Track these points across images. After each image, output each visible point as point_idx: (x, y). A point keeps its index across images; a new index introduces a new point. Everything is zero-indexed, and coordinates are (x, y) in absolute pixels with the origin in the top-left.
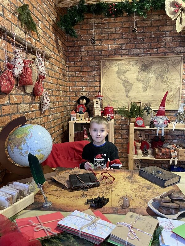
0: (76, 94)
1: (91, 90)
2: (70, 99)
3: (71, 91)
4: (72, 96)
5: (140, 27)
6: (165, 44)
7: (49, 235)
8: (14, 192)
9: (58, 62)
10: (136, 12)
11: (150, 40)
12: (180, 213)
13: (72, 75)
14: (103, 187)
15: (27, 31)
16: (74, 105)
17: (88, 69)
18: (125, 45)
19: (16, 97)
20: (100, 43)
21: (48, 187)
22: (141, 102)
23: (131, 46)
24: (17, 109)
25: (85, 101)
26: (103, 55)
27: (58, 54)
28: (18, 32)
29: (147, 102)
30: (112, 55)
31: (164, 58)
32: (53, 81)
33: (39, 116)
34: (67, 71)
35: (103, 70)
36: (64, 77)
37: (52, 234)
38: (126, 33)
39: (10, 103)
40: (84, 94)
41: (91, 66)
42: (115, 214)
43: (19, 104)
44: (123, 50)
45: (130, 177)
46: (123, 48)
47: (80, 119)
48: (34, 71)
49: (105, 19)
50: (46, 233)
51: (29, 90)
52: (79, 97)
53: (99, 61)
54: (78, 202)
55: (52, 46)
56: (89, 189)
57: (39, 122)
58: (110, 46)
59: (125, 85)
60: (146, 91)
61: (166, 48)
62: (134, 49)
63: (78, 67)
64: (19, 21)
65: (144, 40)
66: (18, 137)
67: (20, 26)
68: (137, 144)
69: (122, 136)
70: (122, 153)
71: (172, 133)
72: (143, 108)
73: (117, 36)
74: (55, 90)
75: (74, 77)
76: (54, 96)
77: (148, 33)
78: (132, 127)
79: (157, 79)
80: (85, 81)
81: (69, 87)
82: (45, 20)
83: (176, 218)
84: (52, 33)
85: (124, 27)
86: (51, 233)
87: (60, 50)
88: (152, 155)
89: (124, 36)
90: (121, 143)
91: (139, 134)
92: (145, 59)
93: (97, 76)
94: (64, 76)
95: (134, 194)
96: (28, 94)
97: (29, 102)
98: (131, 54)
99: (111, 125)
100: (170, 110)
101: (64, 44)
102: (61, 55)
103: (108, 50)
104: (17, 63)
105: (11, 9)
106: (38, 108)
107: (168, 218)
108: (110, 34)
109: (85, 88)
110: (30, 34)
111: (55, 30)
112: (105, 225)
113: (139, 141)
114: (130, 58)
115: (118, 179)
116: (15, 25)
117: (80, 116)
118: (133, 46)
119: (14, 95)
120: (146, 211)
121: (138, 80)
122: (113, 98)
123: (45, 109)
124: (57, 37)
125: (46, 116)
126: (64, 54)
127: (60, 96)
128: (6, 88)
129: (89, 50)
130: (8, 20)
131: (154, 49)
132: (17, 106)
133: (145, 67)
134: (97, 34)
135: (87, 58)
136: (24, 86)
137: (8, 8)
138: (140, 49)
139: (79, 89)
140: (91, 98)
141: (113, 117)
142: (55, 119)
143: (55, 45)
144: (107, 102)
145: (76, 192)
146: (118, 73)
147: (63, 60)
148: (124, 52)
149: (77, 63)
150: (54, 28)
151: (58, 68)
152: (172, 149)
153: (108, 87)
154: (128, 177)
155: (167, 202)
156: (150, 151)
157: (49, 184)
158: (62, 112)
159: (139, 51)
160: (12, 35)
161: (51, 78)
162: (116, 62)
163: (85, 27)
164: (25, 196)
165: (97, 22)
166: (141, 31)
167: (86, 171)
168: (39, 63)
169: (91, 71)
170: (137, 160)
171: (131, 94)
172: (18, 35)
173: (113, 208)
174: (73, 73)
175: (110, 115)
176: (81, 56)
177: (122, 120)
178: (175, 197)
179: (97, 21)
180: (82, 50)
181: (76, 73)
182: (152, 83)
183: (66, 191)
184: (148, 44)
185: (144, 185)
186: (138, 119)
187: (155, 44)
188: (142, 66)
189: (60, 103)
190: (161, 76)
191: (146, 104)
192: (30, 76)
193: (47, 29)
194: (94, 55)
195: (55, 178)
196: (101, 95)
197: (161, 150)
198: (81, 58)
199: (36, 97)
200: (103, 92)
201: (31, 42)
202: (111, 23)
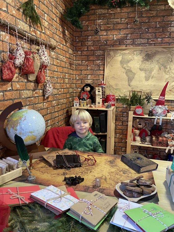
0: (81, 81)
1: (96, 78)
2: (76, 86)
3: (77, 78)
4: (78, 84)
5: (145, 17)
6: (170, 34)
7: (21, 203)
8: (5, 165)
9: (64, 52)
10: (138, 3)
11: (154, 30)
12: (142, 197)
13: (79, 64)
14: (84, 168)
15: (32, 24)
16: (79, 91)
17: (93, 58)
18: (130, 35)
19: (18, 84)
20: (106, 33)
21: (37, 164)
22: (142, 91)
23: (135, 36)
24: (20, 95)
25: (89, 89)
26: (108, 45)
27: (65, 44)
28: (23, 26)
29: (148, 91)
30: (117, 45)
31: (168, 48)
32: (58, 69)
33: (42, 102)
34: (75, 60)
35: (108, 60)
36: (70, 66)
37: (24, 203)
38: (131, 23)
39: (13, 90)
40: (89, 82)
41: (97, 55)
42: (85, 191)
43: (22, 90)
44: (127, 40)
45: (112, 161)
46: (128, 38)
47: (82, 105)
48: (36, 60)
49: (112, 9)
50: (19, 201)
51: (32, 78)
52: (84, 85)
53: (104, 50)
54: (58, 179)
55: (58, 37)
56: (72, 169)
57: (42, 106)
58: (115, 36)
59: (128, 74)
60: (148, 80)
61: (170, 38)
62: (139, 39)
63: (85, 56)
64: (24, 15)
65: (148, 30)
66: (14, 120)
67: (25, 20)
68: (136, 131)
69: (122, 123)
70: (122, 138)
71: (172, 123)
72: (145, 97)
73: (122, 26)
74: (60, 78)
75: (80, 65)
76: (58, 83)
77: (153, 23)
78: (131, 115)
79: (160, 69)
80: (90, 70)
81: (76, 75)
82: (51, 13)
83: (136, 201)
84: (58, 25)
85: (130, 17)
86: (23, 201)
87: (67, 40)
88: (150, 142)
89: (129, 26)
90: (121, 130)
91: (139, 122)
92: (149, 48)
93: (102, 65)
94: (71, 64)
95: (110, 176)
96: (31, 81)
97: (32, 89)
98: (135, 44)
99: (110, 112)
100: (171, 100)
101: (71, 34)
102: (68, 45)
103: (113, 40)
104: (18, 55)
105: (15, 5)
106: (41, 94)
107: (129, 200)
108: (116, 24)
109: (90, 76)
110: (35, 27)
111: (63, 21)
112: (70, 200)
113: (138, 129)
114: (134, 48)
115: (100, 162)
116: (20, 20)
117: (83, 102)
118: (137, 36)
119: (17, 82)
120: (113, 192)
121: (141, 70)
122: (116, 86)
123: (48, 96)
124: (64, 28)
125: (50, 101)
126: (72, 44)
127: (65, 83)
128: (8, 77)
129: (95, 40)
130: (12, 15)
131: (159, 39)
132: (20, 93)
133: (149, 57)
134: (103, 24)
135: (92, 48)
136: (27, 75)
137: (12, 4)
138: (144, 39)
139: (85, 77)
140: (95, 86)
141: (114, 105)
142: (59, 104)
143: (61, 36)
144: (110, 90)
145: (59, 170)
146: (121, 62)
147: (70, 50)
148: (129, 42)
149: (84, 52)
150: (62, 20)
151: (64, 57)
152: (170, 138)
153: (111, 76)
154: (110, 161)
155: (132, 186)
156: (148, 139)
157: (39, 161)
158: (67, 98)
159: (143, 41)
160: (15, 29)
161: (56, 67)
162: (121, 51)
163: (92, 18)
164: (13, 170)
165: (103, 13)
166: (146, 21)
167: (74, 153)
168: (42, 54)
169: (96, 60)
170: (136, 146)
171: (133, 83)
172: (22, 28)
173: (86, 186)
174: (80, 62)
175: (111, 102)
176: (88, 46)
177: (123, 107)
178: (142, 183)
179: (103, 11)
180: (89, 40)
181: (82, 61)
182: (155, 72)
183: (52, 168)
184: (152, 34)
185: (121, 169)
186: (138, 108)
187: (160, 34)
188: (146, 56)
189: (65, 90)
190: (164, 67)
191: (147, 94)
192: (32, 65)
193: (53, 21)
194: (100, 45)
195: (45, 157)
196: (105, 83)
197: (158, 138)
198: (88, 48)
199: (40, 84)
200: (106, 80)
201: (36, 34)
202: (117, 13)
